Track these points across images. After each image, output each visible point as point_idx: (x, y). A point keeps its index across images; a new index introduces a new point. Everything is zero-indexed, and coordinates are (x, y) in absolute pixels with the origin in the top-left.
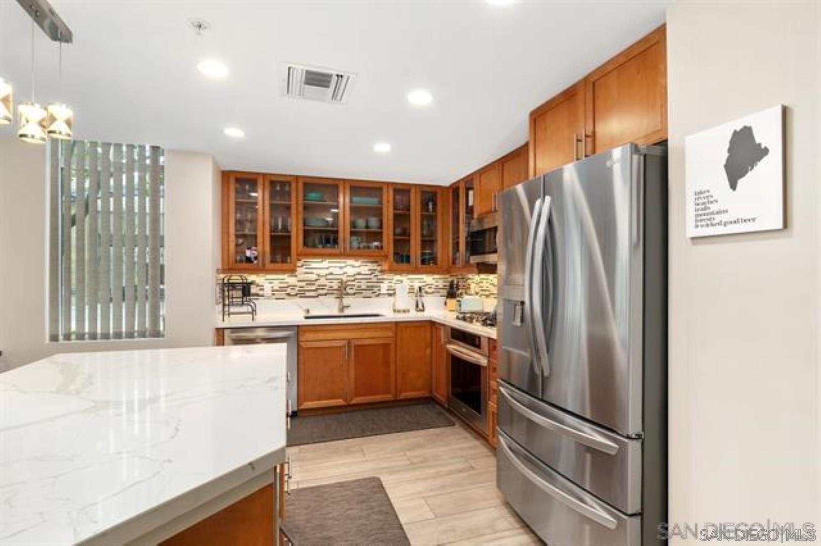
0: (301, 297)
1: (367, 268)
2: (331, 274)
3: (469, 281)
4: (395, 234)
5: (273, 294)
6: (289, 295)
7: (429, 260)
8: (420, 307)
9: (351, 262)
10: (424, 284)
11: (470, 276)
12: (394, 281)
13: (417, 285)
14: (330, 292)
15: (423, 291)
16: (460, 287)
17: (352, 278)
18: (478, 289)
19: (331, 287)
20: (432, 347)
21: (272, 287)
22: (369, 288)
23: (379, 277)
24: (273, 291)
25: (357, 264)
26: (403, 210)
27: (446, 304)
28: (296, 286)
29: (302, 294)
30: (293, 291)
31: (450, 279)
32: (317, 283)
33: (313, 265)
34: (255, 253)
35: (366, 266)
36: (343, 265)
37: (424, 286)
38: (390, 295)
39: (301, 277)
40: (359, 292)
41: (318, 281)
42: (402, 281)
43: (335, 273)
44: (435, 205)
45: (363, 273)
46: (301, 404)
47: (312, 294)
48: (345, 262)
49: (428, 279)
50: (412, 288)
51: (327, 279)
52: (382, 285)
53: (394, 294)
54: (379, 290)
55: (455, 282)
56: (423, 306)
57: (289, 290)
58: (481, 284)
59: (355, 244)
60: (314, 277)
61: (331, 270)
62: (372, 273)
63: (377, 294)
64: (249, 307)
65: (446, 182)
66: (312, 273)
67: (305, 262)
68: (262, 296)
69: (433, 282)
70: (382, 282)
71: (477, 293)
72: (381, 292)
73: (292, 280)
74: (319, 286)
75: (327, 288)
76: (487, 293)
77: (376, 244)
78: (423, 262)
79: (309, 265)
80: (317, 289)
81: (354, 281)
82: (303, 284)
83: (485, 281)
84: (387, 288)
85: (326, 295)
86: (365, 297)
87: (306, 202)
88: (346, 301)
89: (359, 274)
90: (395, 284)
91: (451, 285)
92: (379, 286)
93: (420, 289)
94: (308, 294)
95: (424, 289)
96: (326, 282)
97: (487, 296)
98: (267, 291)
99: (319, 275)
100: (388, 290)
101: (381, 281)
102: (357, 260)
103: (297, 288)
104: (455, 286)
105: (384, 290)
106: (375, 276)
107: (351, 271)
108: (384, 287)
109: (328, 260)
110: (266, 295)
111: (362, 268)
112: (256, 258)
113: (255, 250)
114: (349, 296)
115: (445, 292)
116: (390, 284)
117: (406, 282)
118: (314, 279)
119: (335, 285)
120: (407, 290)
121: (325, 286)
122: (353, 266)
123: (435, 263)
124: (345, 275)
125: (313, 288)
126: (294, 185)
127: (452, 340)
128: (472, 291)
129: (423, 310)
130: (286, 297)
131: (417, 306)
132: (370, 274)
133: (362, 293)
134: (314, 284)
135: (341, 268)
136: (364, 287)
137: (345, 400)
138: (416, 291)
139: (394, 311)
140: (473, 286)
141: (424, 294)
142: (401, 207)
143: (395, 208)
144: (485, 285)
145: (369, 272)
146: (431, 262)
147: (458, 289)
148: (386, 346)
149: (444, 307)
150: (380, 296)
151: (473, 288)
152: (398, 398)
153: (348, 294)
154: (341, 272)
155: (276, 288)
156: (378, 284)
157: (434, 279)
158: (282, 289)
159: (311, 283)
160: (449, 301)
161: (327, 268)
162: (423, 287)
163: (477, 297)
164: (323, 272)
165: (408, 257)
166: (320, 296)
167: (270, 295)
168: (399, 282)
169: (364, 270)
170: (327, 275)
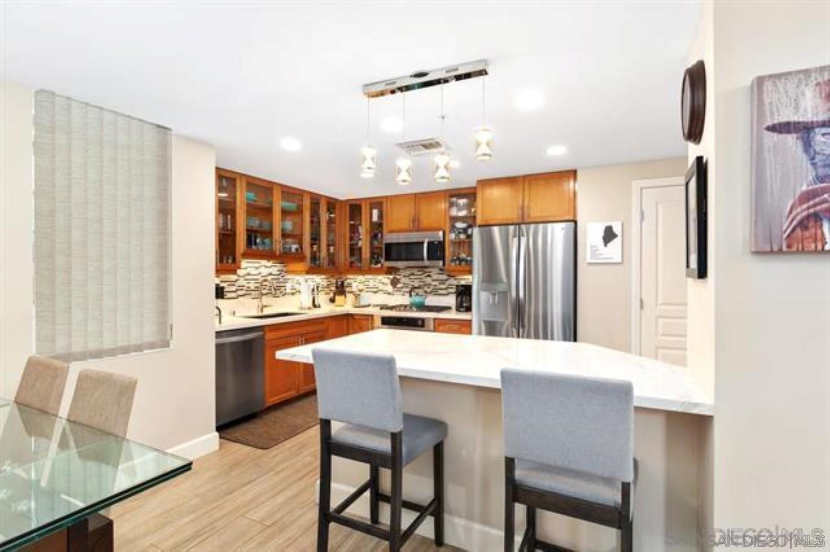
2: (249, 274)
9: (263, 262)
11: (351, 276)
12: (295, 281)
14: (247, 292)
17: (265, 279)
19: (249, 288)
23: (286, 277)
25: (270, 264)
27: (331, 300)
32: (237, 284)
35: (276, 266)
36: (257, 265)
37: (315, 285)
38: (294, 294)
40: (270, 292)
43: (252, 273)
45: (274, 273)
47: (233, 295)
48: (259, 263)
51: (246, 280)
52: (287, 284)
54: (285, 289)
56: (319, 303)
58: (366, 283)
61: (249, 270)
62: (280, 274)
63: (283, 293)
70: (288, 282)
74: (239, 286)
75: (245, 288)
76: (375, 290)
80: (237, 290)
81: (266, 281)
88: (265, 301)
89: (270, 274)
90: (296, 283)
92: (285, 287)
93: (317, 288)
97: (375, 292)
100: (291, 289)
101: (286, 281)
102: (269, 261)
105: (288, 291)
106: (283, 276)
107: (264, 271)
108: (289, 286)
109: (246, 261)
111: (273, 268)
114: (265, 296)
116: (293, 284)
118: (234, 280)
121: (243, 286)
122: (266, 267)
124: (260, 275)
125: (233, 288)
129: (319, 307)
131: (314, 304)
132: (279, 275)
134: (234, 285)
135: (257, 268)
140: (354, 285)
144: (371, 283)
145: (278, 273)
150: (286, 296)
154: (256, 272)
156: (284, 284)
157: (321, 279)
160: (338, 297)
169: (275, 270)
170: (245, 275)
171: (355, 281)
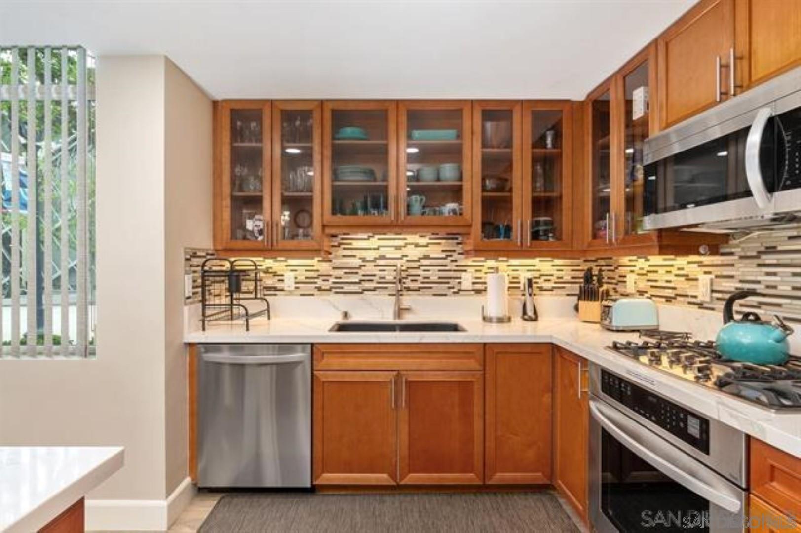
0: (337, 293)
1: (440, 248)
2: (383, 257)
3: (622, 270)
4: (484, 189)
5: (297, 288)
6: (319, 289)
7: (546, 233)
8: (530, 313)
9: (412, 238)
10: (537, 274)
11: (625, 260)
12: (484, 270)
13: (524, 276)
14: (382, 285)
15: (535, 286)
16: (604, 281)
17: (415, 265)
18: (643, 285)
19: (383, 278)
20: (553, 391)
21: (296, 278)
22: (443, 280)
23: (459, 263)
24: (296, 283)
25: (424, 241)
26: (499, 147)
27: (577, 308)
28: (330, 276)
29: (338, 288)
30: (326, 283)
31: (585, 267)
32: (361, 272)
33: (356, 244)
34: (261, 224)
35: (439, 244)
37: (536, 278)
38: (478, 292)
39: (337, 262)
40: (426, 286)
41: (363, 268)
42: (497, 270)
44: (557, 138)
45: (433, 255)
46: (318, 477)
47: (354, 288)
48: (403, 239)
49: (544, 266)
50: (514, 282)
51: (376, 266)
52: (463, 275)
53: (485, 290)
54: (460, 283)
55: (595, 272)
56: (535, 313)
57: (320, 282)
58: (651, 276)
59: (417, 208)
60: (356, 262)
61: (382, 251)
62: (447, 256)
63: (455, 290)
64: (241, 308)
65: (578, 92)
66: (354, 256)
67: (343, 239)
68: (282, 290)
69: (553, 271)
70: (465, 271)
71: (641, 293)
72: (463, 288)
73: (325, 267)
74: (364, 276)
75: (376, 279)
76: (669, 293)
77: (451, 206)
78: (535, 236)
79: (350, 244)
80: (361, 281)
81: (418, 268)
82: (340, 273)
83: (662, 271)
84: (472, 280)
85: (374, 289)
86: (435, 295)
87: (337, 142)
88: (407, 300)
89: (427, 257)
90: (486, 273)
91: (588, 277)
92: (460, 278)
93: (530, 282)
94: (347, 288)
95: (536, 283)
96: (376, 271)
97: (669, 299)
98: (289, 282)
99: (364, 260)
100: (474, 283)
101: (462, 269)
103: (332, 280)
104: (595, 278)
105: (467, 286)
106: (453, 261)
107: (414, 253)
108: (467, 278)
109: (377, 237)
110: (286, 288)
111: (431, 247)
112: (261, 232)
113: (260, 220)
114: (410, 292)
115: (576, 289)
116: (478, 275)
117: (504, 271)
118: (356, 265)
119: (390, 275)
120: (507, 285)
121: (374, 276)
122: (417, 245)
123: (559, 238)
124: (405, 259)
125: (356, 279)
126: (317, 115)
127: (602, 394)
128: (630, 287)
129: (535, 319)
130: (316, 292)
131: (525, 313)
132: (445, 258)
133: (430, 288)
134: (356, 274)
135: (398, 248)
136: (434, 278)
137: (393, 476)
138: (521, 285)
139: (484, 319)
140: (631, 279)
141: (536, 291)
142: (495, 143)
143: (484, 145)
144: (662, 277)
145: (443, 255)
146: (551, 235)
147: (600, 284)
148: (465, 387)
149: (575, 313)
150: (462, 294)
151: (631, 282)
152: (489, 482)
153: (408, 289)
154: (398, 254)
155: (302, 278)
156: (458, 274)
158: (309, 281)
159: (352, 271)
160: (582, 303)
161: (378, 249)
162: (534, 280)
163: (643, 300)
164: (370, 255)
165: (509, 229)
166: (366, 292)
167: (292, 288)
168: (492, 271)
169: (435, 251)
170: (376, 259)
171: (632, 272)
